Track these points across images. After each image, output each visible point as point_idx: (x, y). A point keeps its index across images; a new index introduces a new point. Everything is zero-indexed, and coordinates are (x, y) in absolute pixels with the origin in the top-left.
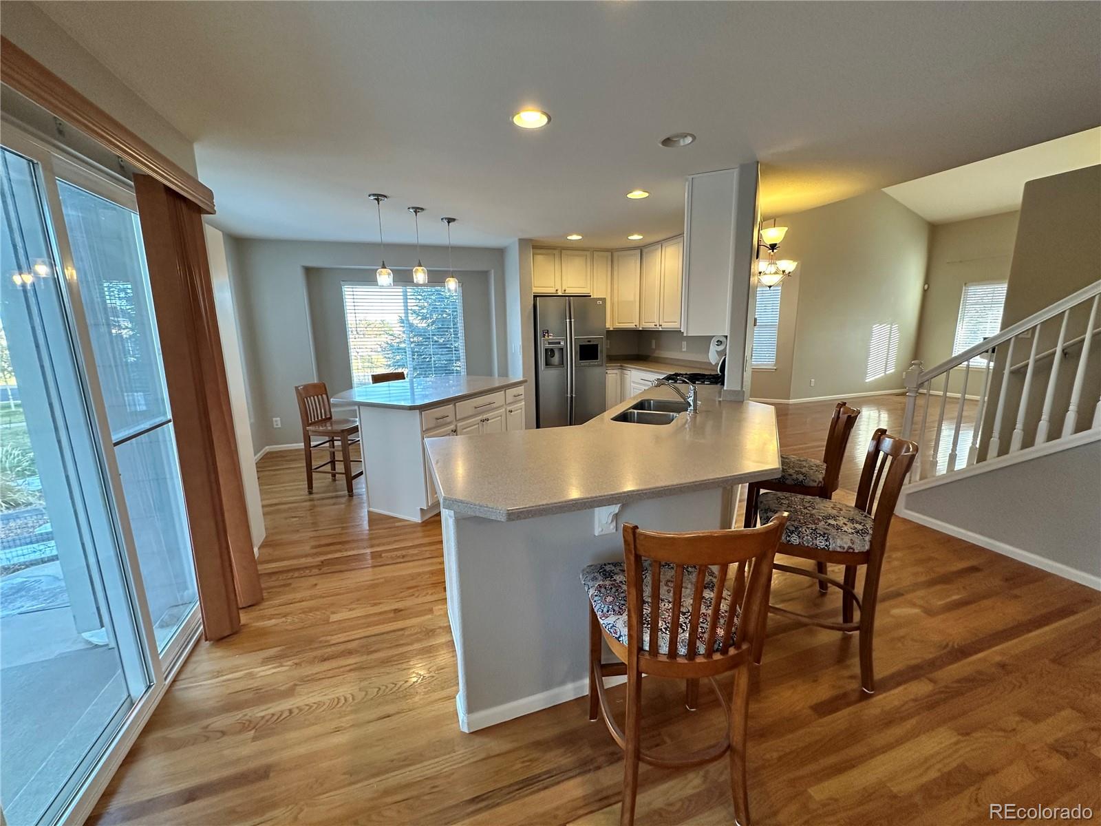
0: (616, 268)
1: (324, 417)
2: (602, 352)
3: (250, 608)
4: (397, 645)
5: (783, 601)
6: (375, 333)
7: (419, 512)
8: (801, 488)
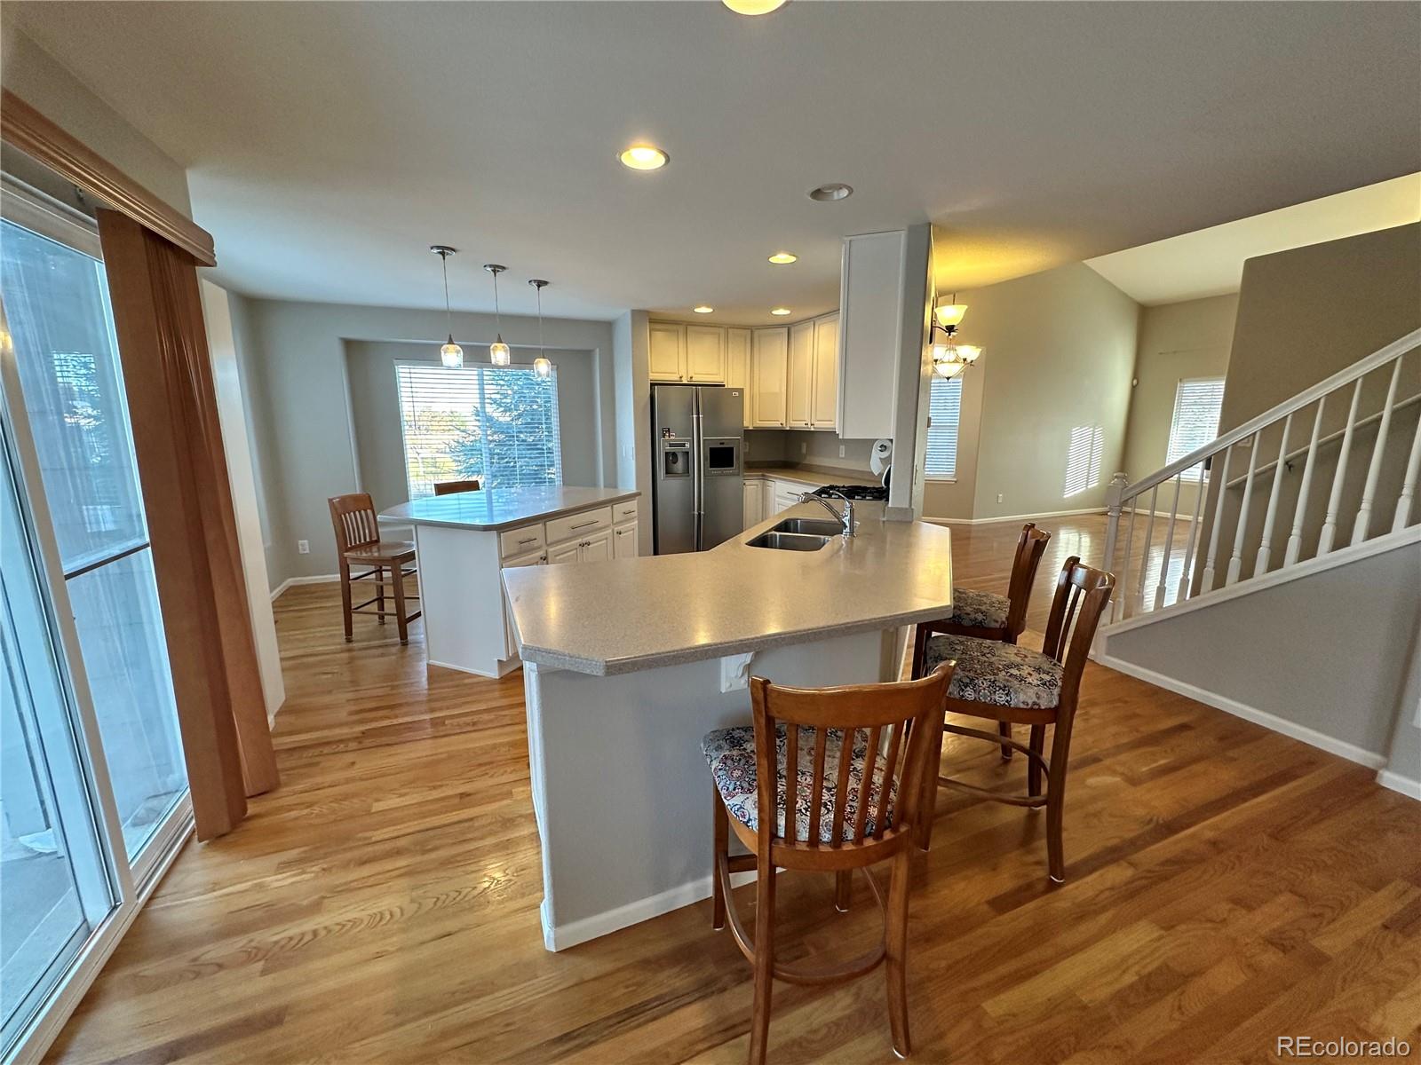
0: (756, 349)
1: (368, 540)
2: (738, 458)
3: (260, 797)
4: (464, 841)
5: (958, 771)
6: (442, 428)
7: (496, 665)
8: (980, 630)
